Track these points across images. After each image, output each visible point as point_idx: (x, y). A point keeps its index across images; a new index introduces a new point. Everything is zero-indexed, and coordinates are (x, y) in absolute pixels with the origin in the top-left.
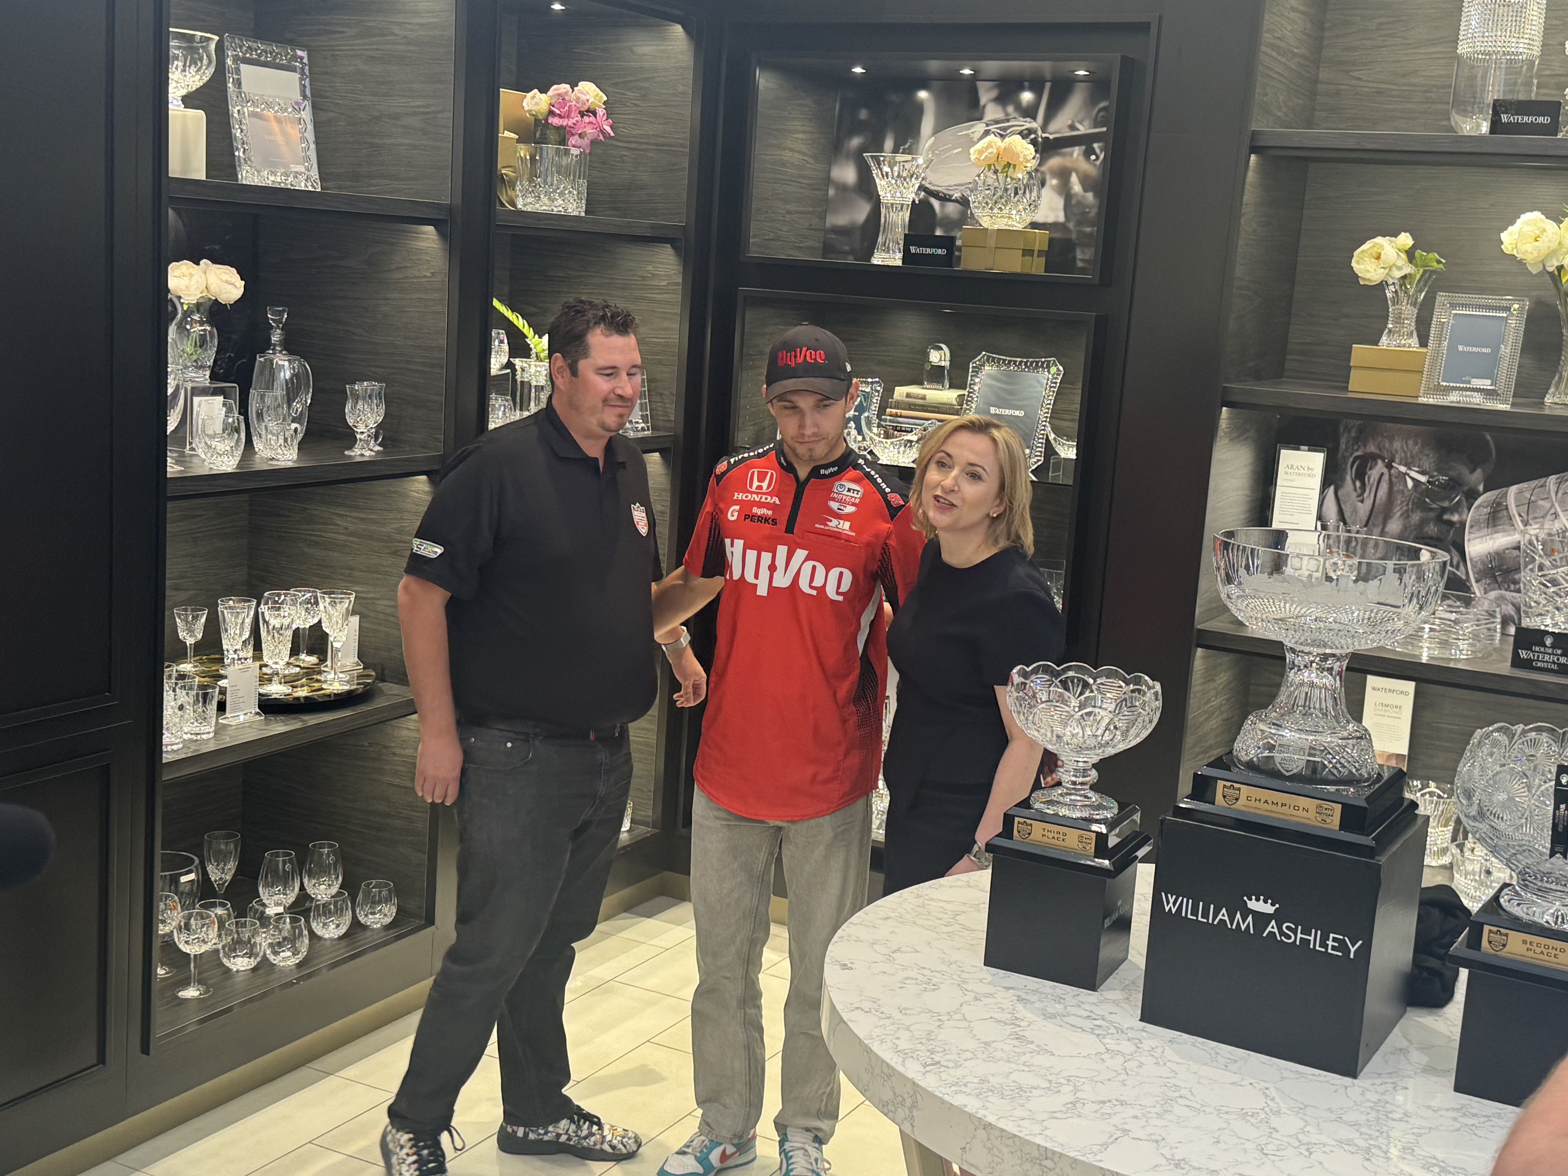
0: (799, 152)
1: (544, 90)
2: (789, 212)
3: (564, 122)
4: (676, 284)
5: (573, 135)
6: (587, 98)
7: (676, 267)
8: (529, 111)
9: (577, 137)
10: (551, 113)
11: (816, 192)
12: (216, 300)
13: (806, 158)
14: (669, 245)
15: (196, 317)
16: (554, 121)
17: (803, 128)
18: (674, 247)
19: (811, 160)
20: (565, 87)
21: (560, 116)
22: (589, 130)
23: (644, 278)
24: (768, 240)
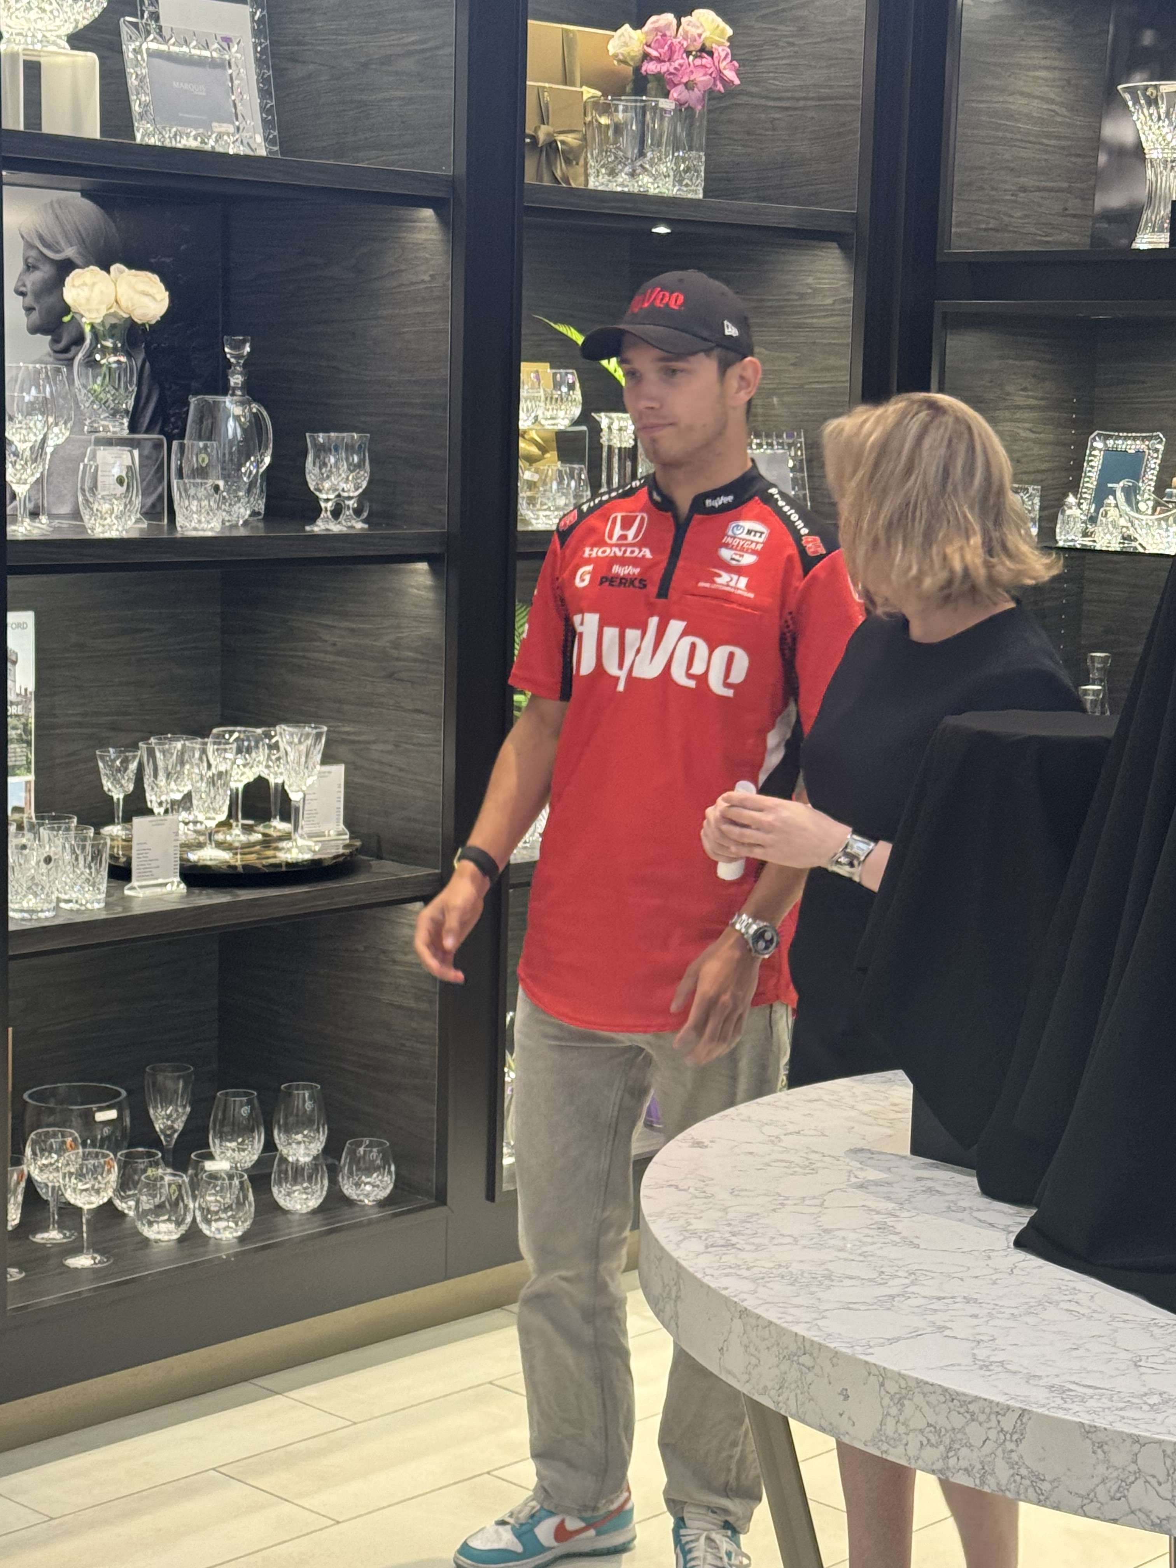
0: (1042, 99)
1: (638, 24)
2: (1024, 189)
3: (664, 68)
4: (846, 301)
5: (675, 85)
6: (699, 31)
7: (844, 276)
8: (615, 56)
9: (681, 88)
10: (646, 56)
11: (1073, 159)
12: (130, 318)
13: (1053, 107)
14: (835, 245)
15: (109, 343)
16: (650, 67)
17: (1048, 63)
18: (841, 247)
19: (1063, 111)
20: (668, 18)
21: (659, 60)
22: (700, 78)
23: (802, 296)
24: (986, 230)
